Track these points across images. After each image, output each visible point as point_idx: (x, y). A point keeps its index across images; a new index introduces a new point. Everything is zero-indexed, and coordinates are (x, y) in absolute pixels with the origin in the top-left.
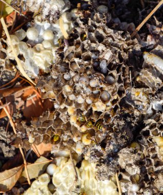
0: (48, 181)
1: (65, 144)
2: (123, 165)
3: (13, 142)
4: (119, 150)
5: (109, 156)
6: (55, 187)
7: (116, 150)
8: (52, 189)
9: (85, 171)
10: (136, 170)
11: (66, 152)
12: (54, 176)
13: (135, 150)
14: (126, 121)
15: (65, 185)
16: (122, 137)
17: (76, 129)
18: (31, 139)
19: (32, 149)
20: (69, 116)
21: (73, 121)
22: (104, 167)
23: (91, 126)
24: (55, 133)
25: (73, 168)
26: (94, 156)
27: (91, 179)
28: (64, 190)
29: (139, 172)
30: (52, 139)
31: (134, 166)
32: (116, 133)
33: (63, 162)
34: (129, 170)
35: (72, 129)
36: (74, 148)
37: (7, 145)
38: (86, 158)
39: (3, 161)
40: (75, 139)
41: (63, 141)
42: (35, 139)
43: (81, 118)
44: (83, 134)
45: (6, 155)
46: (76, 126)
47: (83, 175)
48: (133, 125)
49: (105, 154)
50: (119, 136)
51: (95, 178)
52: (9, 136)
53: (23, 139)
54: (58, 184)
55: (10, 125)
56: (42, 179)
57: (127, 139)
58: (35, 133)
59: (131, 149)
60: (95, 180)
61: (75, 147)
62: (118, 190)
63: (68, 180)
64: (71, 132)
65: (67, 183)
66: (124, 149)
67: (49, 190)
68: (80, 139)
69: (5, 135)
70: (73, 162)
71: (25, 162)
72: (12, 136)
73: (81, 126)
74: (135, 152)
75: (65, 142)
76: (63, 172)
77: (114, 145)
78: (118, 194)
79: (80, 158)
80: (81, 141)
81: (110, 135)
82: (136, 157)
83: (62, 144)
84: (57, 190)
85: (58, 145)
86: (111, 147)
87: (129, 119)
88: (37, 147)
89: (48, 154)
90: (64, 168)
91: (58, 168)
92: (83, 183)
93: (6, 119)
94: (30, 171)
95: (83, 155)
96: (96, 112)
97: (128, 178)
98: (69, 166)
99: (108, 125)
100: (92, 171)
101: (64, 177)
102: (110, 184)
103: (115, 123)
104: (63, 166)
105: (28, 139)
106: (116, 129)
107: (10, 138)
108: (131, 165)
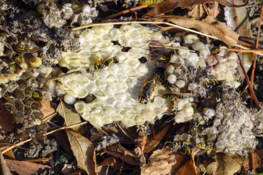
0: (83, 103)
1: (42, 85)
2: (62, 22)
3: (41, 141)
4: (46, 27)
5: (53, 38)
6: (89, 95)
7: (47, 29)
8: (91, 98)
9: (71, 63)
10: (67, 8)
11: (51, 84)
12: (76, 96)
13: (46, 9)
14: (15, 19)
15: (86, 85)
16: (32, 23)
17: (24, 74)
18: (37, 122)
19: (49, 121)
20: (10, 81)
21: (15, 78)
22: (65, 43)
23: (21, 58)
24: (30, 96)
25: (68, 76)
26: (54, 54)
27: (79, 57)
28: (91, 86)
29: (70, 5)
30: (36, 99)
31: (64, 10)
32: (27, 30)
33: (62, 87)
34: (67, 16)
35: (25, 78)
36: (46, 76)
37: (44, 149)
38: (56, 62)
39: (62, 151)
40: (36, 74)
41: (39, 88)
42: (37, 118)
43: (12, 68)
44: (29, 66)
45: (55, 149)
46: (21, 74)
47: (75, 66)
48: (18, 11)
49: (51, 42)
50: (30, 26)
51: (78, 52)
52: (34, 146)
53: (37, 131)
54: (85, 92)
55: (21, 146)
56: (80, 109)
57: (34, 18)
58: (30, 119)
59: (44, 14)
60: (80, 53)
61: (45, 74)
62: (91, 28)
63: (82, 81)
64: (28, 79)
65: (84, 83)
66: (45, 21)
67: (91, 101)
68: (35, 69)
69: (34, 150)
70: (61, 77)
71: (63, 128)
72: (34, 143)
73: (21, 69)
74: (48, 9)
75: (39, 86)
76: (73, 87)
77: (41, 33)
78: (94, 27)
79: (57, 69)
80: (37, 68)
81: (30, 36)
82: (53, 8)
83: (42, 89)
84: (91, 93)
85: (43, 93)
86: (43, 35)
87: (12, 16)
88: (45, 116)
89: (54, 104)
90: (68, 86)
91: (68, 92)
92: (84, 65)
93: (16, 150)
94: (72, 122)
95: (53, 66)
96: (4, 52)
97: (77, 16)
98: (66, 80)
99: (19, 39)
100: (71, 56)
101: (77, 86)
102: (84, 36)
103: (16, 31)
104: (66, 87)
105: (37, 126)
106: (23, 30)
107: (37, 145)
108: (63, 14)
